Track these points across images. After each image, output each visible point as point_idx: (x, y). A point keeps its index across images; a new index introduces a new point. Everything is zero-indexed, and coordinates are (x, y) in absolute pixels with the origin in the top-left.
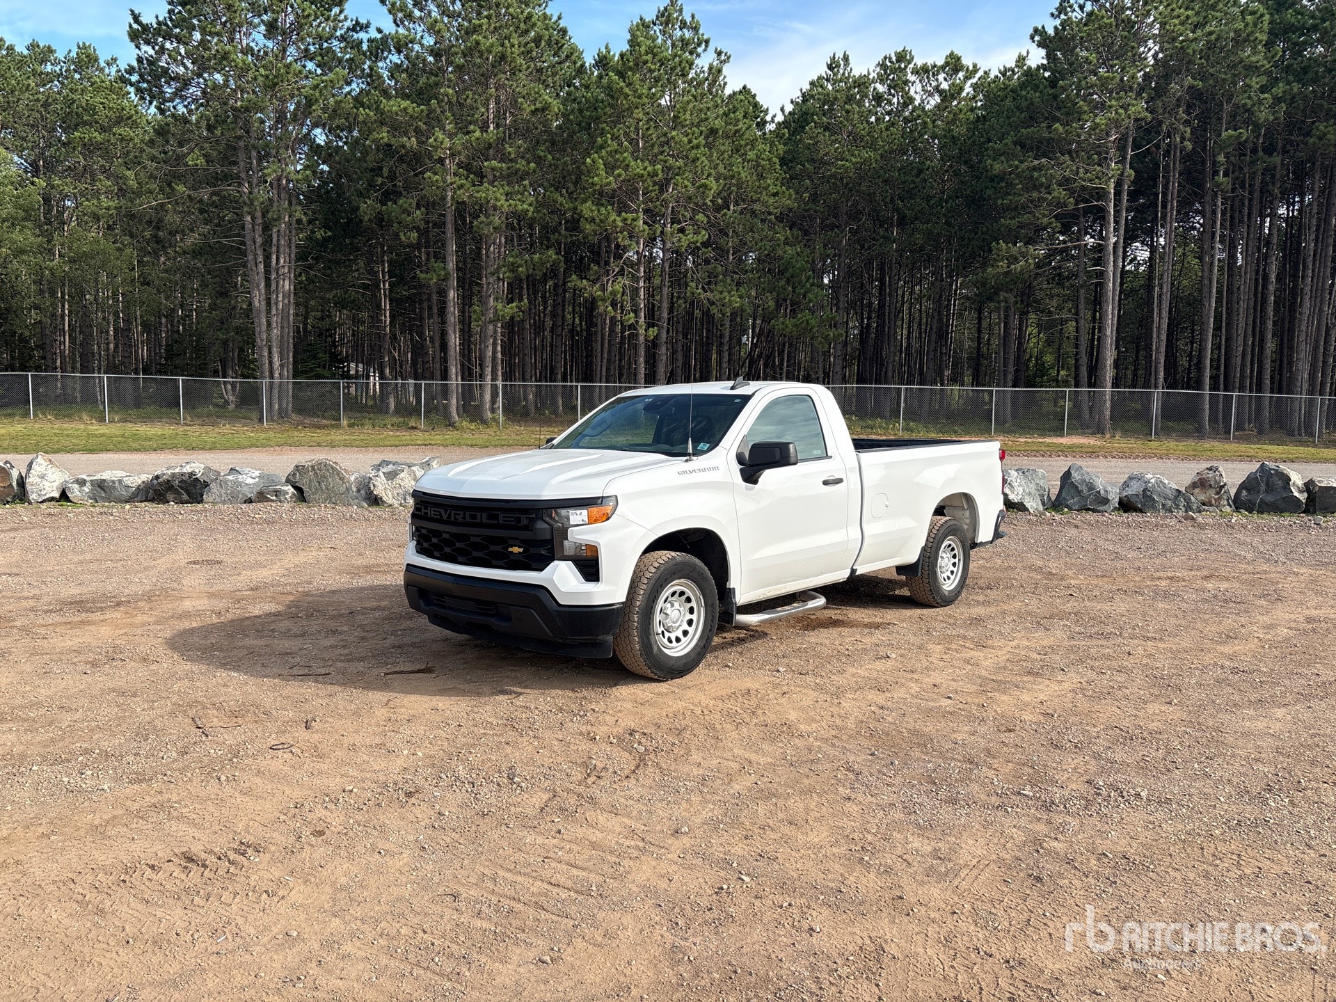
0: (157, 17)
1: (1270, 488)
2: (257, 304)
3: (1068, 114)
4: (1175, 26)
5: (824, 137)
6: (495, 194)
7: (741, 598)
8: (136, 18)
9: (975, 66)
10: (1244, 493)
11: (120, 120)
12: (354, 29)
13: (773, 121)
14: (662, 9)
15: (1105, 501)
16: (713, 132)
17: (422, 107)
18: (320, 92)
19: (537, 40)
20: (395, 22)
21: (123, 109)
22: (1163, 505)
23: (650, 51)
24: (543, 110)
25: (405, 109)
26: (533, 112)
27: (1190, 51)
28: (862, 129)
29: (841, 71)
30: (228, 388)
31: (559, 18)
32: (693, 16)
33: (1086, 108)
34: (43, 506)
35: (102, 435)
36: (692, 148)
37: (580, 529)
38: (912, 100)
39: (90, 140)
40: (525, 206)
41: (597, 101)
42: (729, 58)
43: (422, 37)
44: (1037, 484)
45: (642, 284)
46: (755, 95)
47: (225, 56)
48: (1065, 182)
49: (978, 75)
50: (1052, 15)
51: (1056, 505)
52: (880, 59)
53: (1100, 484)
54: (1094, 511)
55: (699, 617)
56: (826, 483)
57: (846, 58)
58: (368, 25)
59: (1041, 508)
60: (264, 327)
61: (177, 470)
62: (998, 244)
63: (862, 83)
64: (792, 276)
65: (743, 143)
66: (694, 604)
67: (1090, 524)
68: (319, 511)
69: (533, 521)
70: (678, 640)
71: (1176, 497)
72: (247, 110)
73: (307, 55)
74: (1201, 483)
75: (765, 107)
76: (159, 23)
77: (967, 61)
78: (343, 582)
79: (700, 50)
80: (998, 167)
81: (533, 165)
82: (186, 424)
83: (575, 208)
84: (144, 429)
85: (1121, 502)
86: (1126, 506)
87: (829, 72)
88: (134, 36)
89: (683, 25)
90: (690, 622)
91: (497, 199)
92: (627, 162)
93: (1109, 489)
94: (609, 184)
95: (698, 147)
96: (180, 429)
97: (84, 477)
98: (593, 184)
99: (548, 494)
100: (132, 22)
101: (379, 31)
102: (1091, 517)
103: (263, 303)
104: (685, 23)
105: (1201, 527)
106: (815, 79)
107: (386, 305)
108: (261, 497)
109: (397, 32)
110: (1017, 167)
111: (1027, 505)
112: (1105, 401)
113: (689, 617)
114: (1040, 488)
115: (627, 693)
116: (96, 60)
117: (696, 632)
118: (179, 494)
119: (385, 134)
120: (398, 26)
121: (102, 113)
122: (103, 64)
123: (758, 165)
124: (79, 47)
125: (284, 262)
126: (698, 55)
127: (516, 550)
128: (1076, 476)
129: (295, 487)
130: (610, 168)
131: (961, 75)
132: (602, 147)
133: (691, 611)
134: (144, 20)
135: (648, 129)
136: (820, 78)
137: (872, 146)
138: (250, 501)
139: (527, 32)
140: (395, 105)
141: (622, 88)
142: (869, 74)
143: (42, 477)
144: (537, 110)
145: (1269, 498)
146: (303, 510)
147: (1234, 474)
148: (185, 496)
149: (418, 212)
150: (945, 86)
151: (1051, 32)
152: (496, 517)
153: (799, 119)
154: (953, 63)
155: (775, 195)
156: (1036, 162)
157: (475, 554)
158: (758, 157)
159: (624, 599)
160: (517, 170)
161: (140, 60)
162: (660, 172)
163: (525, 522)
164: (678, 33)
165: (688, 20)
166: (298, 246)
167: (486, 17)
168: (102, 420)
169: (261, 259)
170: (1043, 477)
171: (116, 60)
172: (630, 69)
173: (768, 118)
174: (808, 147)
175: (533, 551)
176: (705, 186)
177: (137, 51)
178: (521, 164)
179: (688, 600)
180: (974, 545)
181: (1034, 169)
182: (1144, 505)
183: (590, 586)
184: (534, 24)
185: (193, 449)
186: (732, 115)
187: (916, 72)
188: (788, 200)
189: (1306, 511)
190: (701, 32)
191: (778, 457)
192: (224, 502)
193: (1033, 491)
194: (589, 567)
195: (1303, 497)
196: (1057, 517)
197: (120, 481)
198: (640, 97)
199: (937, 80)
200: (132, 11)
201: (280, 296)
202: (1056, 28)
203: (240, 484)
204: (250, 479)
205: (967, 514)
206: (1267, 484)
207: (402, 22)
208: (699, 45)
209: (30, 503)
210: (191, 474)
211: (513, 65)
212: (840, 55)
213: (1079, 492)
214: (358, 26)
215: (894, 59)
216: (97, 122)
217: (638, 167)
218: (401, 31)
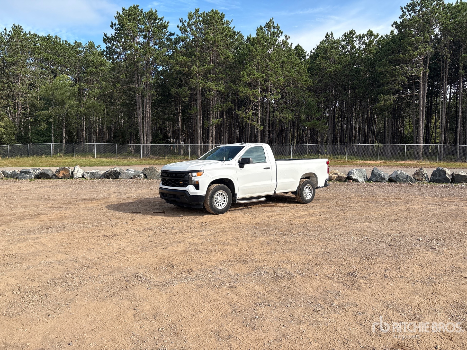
0: (112, 34)
1: (440, 175)
2: (140, 121)
3: (405, 51)
4: (442, 20)
5: (323, 61)
6: (212, 85)
7: (239, 196)
8: (105, 35)
9: (377, 34)
10: (432, 177)
11: (101, 65)
12: (170, 35)
13: (308, 55)
14: (267, 23)
15: (384, 179)
16: (283, 62)
17: (189, 58)
18: (159, 56)
19: (226, 36)
20: (182, 33)
21: (102, 61)
22: (403, 180)
23: (263, 37)
24: (227, 58)
25: (184, 59)
26: (224, 59)
27: (449, 28)
28: (337, 57)
29: (330, 38)
30: (131, 147)
31: (234, 28)
32: (277, 25)
33: (410, 49)
34: (78, 179)
35: (94, 162)
36: (276, 68)
37: (195, 177)
38: (355, 47)
39: (92, 71)
40: (221, 89)
41: (245, 54)
42: (289, 38)
43: (190, 37)
44: (363, 174)
45: (259, 112)
46: (302, 47)
47: (131, 46)
48: (405, 74)
49: (379, 37)
50: (400, 18)
51: (368, 180)
52: (344, 33)
53: (382, 174)
54: (380, 182)
55: (227, 200)
56: (265, 169)
57: (332, 34)
58: (174, 34)
59: (364, 181)
60: (142, 128)
61: (112, 170)
62: (380, 95)
63: (338, 42)
64: (310, 108)
65: (295, 64)
66: (225, 197)
67: (377, 186)
68: (149, 181)
69: (184, 176)
70: (221, 205)
71: (407, 178)
72: (137, 62)
73: (156, 44)
74: (417, 173)
75: (305, 51)
76: (112, 36)
77: (375, 33)
79: (280, 35)
80: (380, 70)
81: (224, 75)
82: (118, 158)
83: (237, 89)
84: (106, 160)
85: (389, 179)
86: (391, 180)
87: (326, 39)
88: (105, 41)
89: (274, 27)
90: (224, 201)
91: (212, 87)
92: (254, 73)
93: (385, 175)
94: (248, 80)
95: (277, 67)
96: (116, 160)
97: (88, 171)
98: (243, 81)
99: (188, 169)
100: (104, 36)
101: (177, 36)
102: (378, 184)
103: (141, 120)
104: (275, 27)
105: (413, 187)
106: (322, 41)
107: (180, 120)
108: (135, 177)
109: (182, 36)
110: (387, 69)
111: (359, 180)
112: (420, 148)
113: (224, 200)
114: (363, 175)
115: (207, 217)
116: (94, 46)
117: (225, 204)
118: (113, 176)
119: (178, 67)
120: (183, 34)
121: (96, 63)
122: (96, 47)
123: (300, 72)
124: (89, 42)
125: (148, 108)
126: (279, 37)
127: (181, 182)
128: (375, 171)
129: (144, 174)
130: (248, 75)
131: (373, 37)
132: (246, 69)
133: (225, 198)
134: (108, 36)
135: (261, 62)
136: (323, 41)
137: (340, 63)
138: (131, 178)
139: (223, 33)
140: (182, 58)
141: (253, 49)
142: (340, 39)
143: (78, 171)
144: (225, 58)
145: (440, 178)
146: (146, 180)
147: (428, 172)
148: (114, 177)
149: (188, 91)
150: (367, 41)
151: (399, 23)
152: (177, 175)
153: (314, 56)
154: (370, 34)
155: (305, 81)
156: (394, 67)
157: (173, 184)
158: (300, 69)
159: (205, 194)
160: (219, 77)
161: (107, 48)
162: (265, 76)
163: (183, 176)
164: (272, 30)
165: (276, 26)
166: (152, 102)
167: (210, 29)
168: (94, 157)
169: (141, 107)
170: (365, 172)
171: (100, 46)
172: (256, 43)
173: (306, 55)
174: (318, 65)
175: (184, 183)
176: (280, 80)
177: (106, 45)
178: (220, 75)
179: (224, 196)
180: (317, 188)
181: (393, 70)
182: (396, 180)
183: (197, 191)
184: (225, 31)
185: (119, 165)
186: (290, 56)
187: (356, 37)
188: (310, 83)
189: (451, 182)
190: (280, 29)
191: (247, 161)
192: (125, 178)
193: (361, 176)
194: (197, 187)
195: (450, 178)
196: (369, 183)
197: (97, 173)
198: (259, 52)
199: (364, 39)
200: (104, 33)
201: (147, 118)
202: (400, 22)
203: (129, 173)
204: (132, 171)
205: (315, 179)
207: (184, 33)
208: (279, 34)
209: (74, 179)
210: (116, 171)
211: (218, 44)
212: (329, 33)
213: (376, 176)
214: (171, 34)
215: (349, 33)
216: (94, 66)
217: (258, 75)
218: (184, 35)
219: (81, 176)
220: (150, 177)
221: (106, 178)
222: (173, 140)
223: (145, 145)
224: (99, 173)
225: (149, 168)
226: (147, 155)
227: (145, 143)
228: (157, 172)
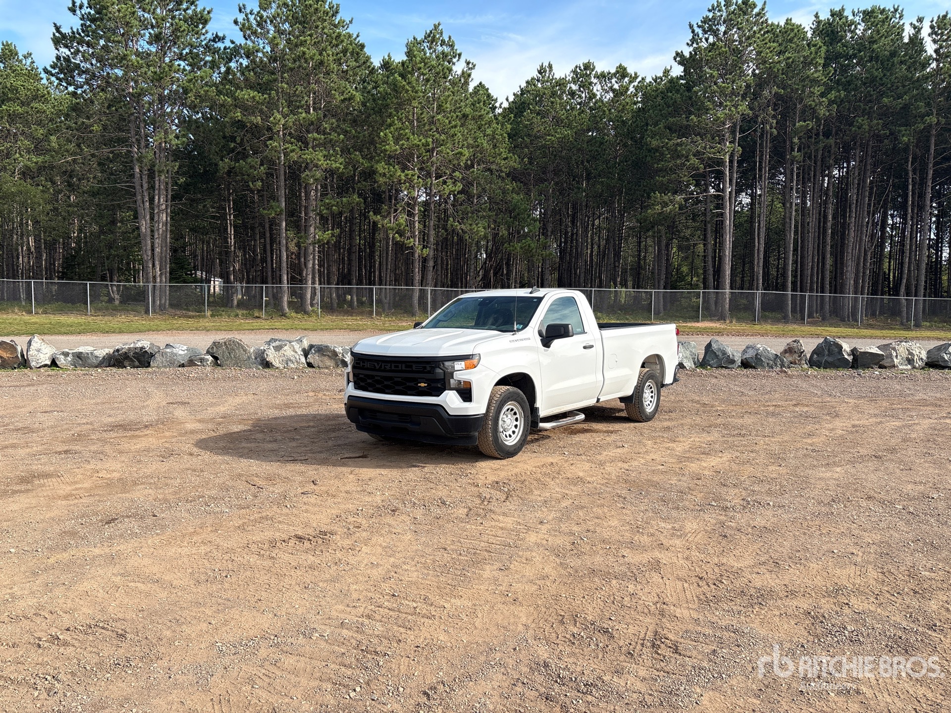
0: (72, 28)
1: (830, 353)
2: (144, 230)
3: (699, 110)
4: (767, 54)
5: (537, 120)
6: (318, 156)
7: (542, 413)
8: (58, 29)
9: (636, 74)
10: (815, 356)
11: (35, 98)
12: (214, 41)
13: (500, 107)
14: (428, 32)
15: (733, 362)
16: (465, 116)
17: (265, 96)
18: (194, 84)
19: (345, 51)
20: (244, 37)
21: (38, 90)
22: (768, 364)
23: (423, 60)
24: (350, 99)
25: (253, 97)
26: (343, 101)
27: (775, 70)
28: (562, 114)
29: (547, 75)
30: (114, 288)
31: (358, 36)
32: (450, 38)
33: (711, 106)
34: (42, 370)
36: (452, 127)
37: (461, 372)
38: (595, 95)
39: (14, 111)
40: (338, 165)
41: (386, 93)
42: (474, 66)
43: (264, 48)
44: (691, 351)
45: (416, 218)
46: (488, 89)
47: (124, 57)
48: (697, 154)
49: (638, 80)
50: (688, 44)
51: (703, 364)
52: (573, 67)
53: (729, 351)
54: (726, 368)
55: (521, 424)
56: (585, 348)
57: (550, 66)
58: (224, 38)
59: (693, 366)
60: (149, 247)
61: (132, 346)
62: (655, 194)
63: (561, 83)
64: (518, 215)
65: (483, 123)
66: (518, 416)
67: (724, 376)
68: (231, 372)
69: (433, 368)
70: (510, 436)
71: (775, 359)
72: (140, 95)
73: (181, 57)
74: (789, 350)
75: (495, 97)
76: (73, 33)
77: (631, 70)
78: (277, 413)
79: (455, 60)
80: (654, 143)
81: (342, 136)
82: (92, 315)
83: (372, 167)
84: (64, 319)
85: (742, 363)
86: (745, 364)
87: (539, 75)
88: (57, 42)
89: (443, 43)
90: (516, 426)
91: (318, 160)
92: (408, 136)
93: (735, 354)
94: (396, 150)
95: (455, 126)
96: (90, 319)
97: (67, 350)
98: (386, 150)
99: (442, 353)
100: (55, 31)
101: (232, 42)
102: (724, 372)
103: (149, 230)
104: (445, 42)
105: (791, 377)
106: (530, 79)
107: (231, 231)
108: (191, 363)
109: (246, 44)
110: (667, 143)
111: (685, 365)
112: (726, 298)
113: (515, 423)
114: (692, 354)
115: (485, 466)
116: (17, 54)
117: (519, 432)
118: (133, 361)
119: (239, 114)
120: (247, 39)
121: (23, 92)
122: (21, 57)
123: (494, 138)
124: (3, 44)
125: (161, 200)
126: (454, 64)
127: (423, 385)
128: (714, 346)
129: (213, 357)
130: (397, 140)
131: (626, 79)
132: (390, 125)
133: (517, 420)
134: (63, 30)
135: (421, 114)
136: (533, 79)
137: (569, 126)
138: (183, 366)
139: (337, 46)
140: (246, 94)
141: (404, 85)
142: (566, 77)
143: (39, 351)
144: (345, 99)
145: (830, 359)
146: (219, 373)
147: (809, 345)
148: (137, 363)
149: (262, 168)
150: (616, 86)
151: (687, 55)
152: (411, 367)
153: (519, 106)
154: (622, 72)
155: (505, 159)
156: (679, 140)
157: (397, 388)
158: (494, 132)
159: (484, 412)
160: (331, 140)
161: (58, 58)
162: (430, 143)
163: (428, 369)
164: (440, 49)
165: (447, 40)
166: (173, 190)
167: (309, 35)
169: (147, 199)
170: (695, 347)
171: (31, 54)
172: (409, 72)
173: (497, 105)
174: (526, 126)
175: (433, 385)
176: (461, 153)
177: (56, 52)
178: (334, 136)
179: (515, 414)
180: (663, 386)
181: (677, 144)
182: (756, 364)
183: (467, 404)
184: (342, 41)
185: (107, 332)
186: (478, 105)
187: (596, 76)
188: (514, 162)
189: (853, 367)
190: (455, 48)
191: (563, 333)
192: (165, 367)
193: (688, 356)
194: (466, 394)
195: (850, 358)
196: (704, 372)
197: (92, 353)
198: (416, 92)
199: (611, 82)
200: (54, 24)
201: (161, 225)
202: (691, 53)
203: (176, 355)
204: (181, 351)
205: (658, 367)
206: (829, 351)
207: (249, 36)
208: (455, 57)
209: (31, 368)
210: (142, 348)
211: (328, 68)
212: (546, 64)
213: (717, 356)
214: (217, 38)
215: (582, 68)
216: (18, 99)
217: (415, 140)
218: (249, 42)
219: (49, 363)
220: (228, 362)
221: (114, 366)
222: (202, 274)
223: (158, 284)
224: (97, 353)
225: (225, 343)
226: (162, 308)
227: (158, 280)
228: (245, 351)
